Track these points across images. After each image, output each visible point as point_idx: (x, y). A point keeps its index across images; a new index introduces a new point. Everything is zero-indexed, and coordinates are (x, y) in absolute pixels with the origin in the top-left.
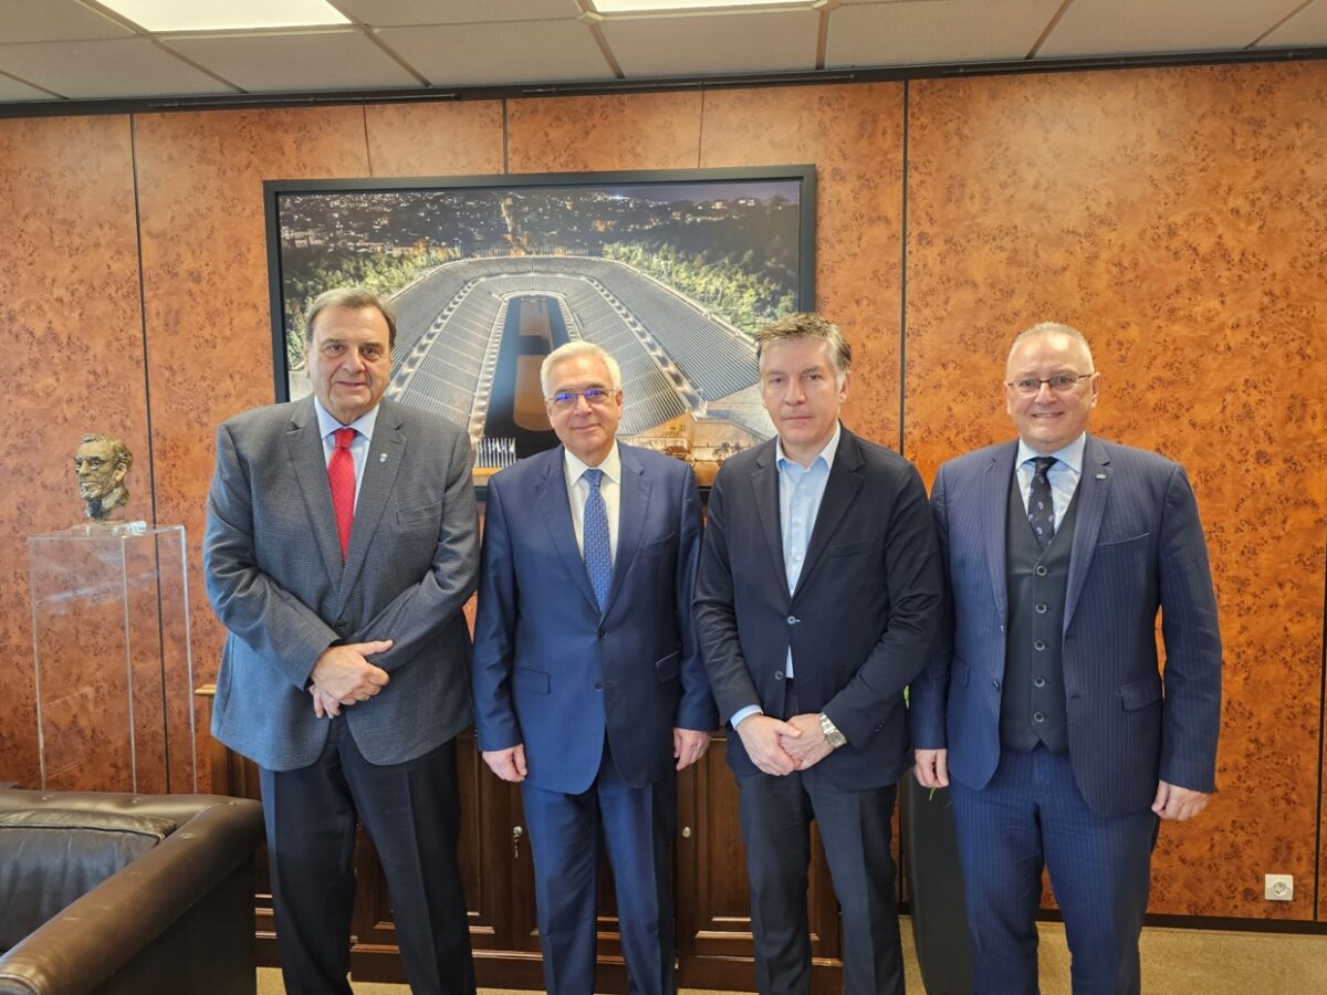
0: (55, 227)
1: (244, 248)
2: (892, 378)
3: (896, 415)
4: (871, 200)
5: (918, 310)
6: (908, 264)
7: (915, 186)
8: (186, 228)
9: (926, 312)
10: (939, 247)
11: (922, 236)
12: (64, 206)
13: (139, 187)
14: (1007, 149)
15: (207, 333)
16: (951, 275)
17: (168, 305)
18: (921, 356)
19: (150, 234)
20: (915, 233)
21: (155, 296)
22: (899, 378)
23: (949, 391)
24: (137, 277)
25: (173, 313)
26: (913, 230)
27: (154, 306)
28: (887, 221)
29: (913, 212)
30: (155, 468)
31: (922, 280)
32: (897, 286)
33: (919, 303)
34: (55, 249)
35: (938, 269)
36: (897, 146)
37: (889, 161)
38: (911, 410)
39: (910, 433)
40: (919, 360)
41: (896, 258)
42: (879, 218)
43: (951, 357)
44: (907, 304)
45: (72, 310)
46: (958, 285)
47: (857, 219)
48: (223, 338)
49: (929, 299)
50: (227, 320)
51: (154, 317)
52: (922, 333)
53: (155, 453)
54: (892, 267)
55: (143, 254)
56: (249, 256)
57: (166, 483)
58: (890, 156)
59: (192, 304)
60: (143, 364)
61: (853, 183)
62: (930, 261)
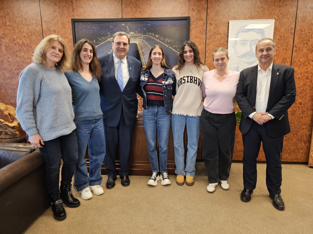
0: (23, 20)
1: (65, 25)
4: (200, 15)
5: (209, 40)
6: (207, 29)
7: (209, 13)
8: (52, 20)
9: (211, 40)
10: (214, 26)
11: (210, 23)
12: (25, 15)
13: (41, 11)
14: (228, 4)
16: (216, 32)
18: (209, 49)
19: (44, 21)
20: (209, 23)
22: (205, 54)
24: (42, 31)
26: (208, 22)
28: (203, 20)
29: (209, 18)
31: (210, 33)
32: (205, 34)
33: (209, 38)
34: (23, 25)
35: (213, 31)
36: (206, 3)
37: (204, 7)
41: (205, 28)
42: (201, 19)
44: (207, 38)
45: (27, 38)
46: (217, 34)
47: (197, 20)
49: (211, 37)
52: (210, 44)
54: (204, 30)
55: (43, 26)
56: (66, 27)
58: (204, 6)
61: (196, 12)
62: (212, 29)
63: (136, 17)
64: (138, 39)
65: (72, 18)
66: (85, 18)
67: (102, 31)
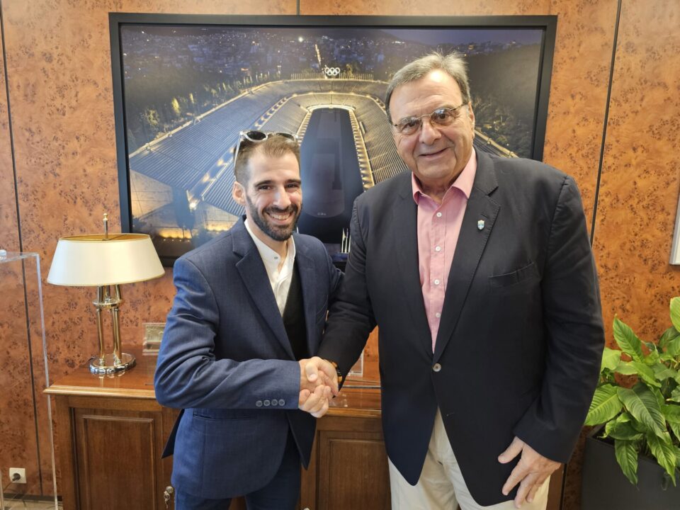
1: (86, 36)
2: (594, 158)
3: (593, 186)
4: (592, 13)
5: (619, 105)
6: (615, 67)
8: (39, 17)
9: (626, 106)
10: (642, 54)
11: (629, 46)
15: (58, 102)
16: (648, 78)
17: (27, 80)
18: (618, 141)
20: (624, 43)
21: (16, 71)
22: (598, 158)
23: (636, 168)
25: (31, 86)
26: (622, 40)
27: (15, 80)
28: (603, 32)
29: (624, 26)
30: (19, 207)
31: (625, 81)
32: (605, 85)
33: (621, 100)
35: (638, 73)
38: (605, 182)
39: (603, 200)
40: (615, 144)
41: (606, 62)
42: (596, 29)
43: (641, 142)
44: (611, 100)
46: (653, 86)
47: (579, 29)
48: (71, 107)
49: (629, 96)
50: (73, 93)
51: (16, 89)
52: (621, 123)
53: (19, 196)
54: (603, 69)
56: (90, 42)
57: (28, 219)
59: (46, 79)
60: (8, 127)
62: (633, 66)
63: (349, 14)
64: (352, 94)
65: (114, 10)
66: (159, 12)
67: (220, 62)
